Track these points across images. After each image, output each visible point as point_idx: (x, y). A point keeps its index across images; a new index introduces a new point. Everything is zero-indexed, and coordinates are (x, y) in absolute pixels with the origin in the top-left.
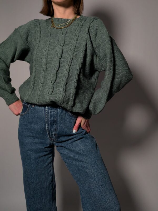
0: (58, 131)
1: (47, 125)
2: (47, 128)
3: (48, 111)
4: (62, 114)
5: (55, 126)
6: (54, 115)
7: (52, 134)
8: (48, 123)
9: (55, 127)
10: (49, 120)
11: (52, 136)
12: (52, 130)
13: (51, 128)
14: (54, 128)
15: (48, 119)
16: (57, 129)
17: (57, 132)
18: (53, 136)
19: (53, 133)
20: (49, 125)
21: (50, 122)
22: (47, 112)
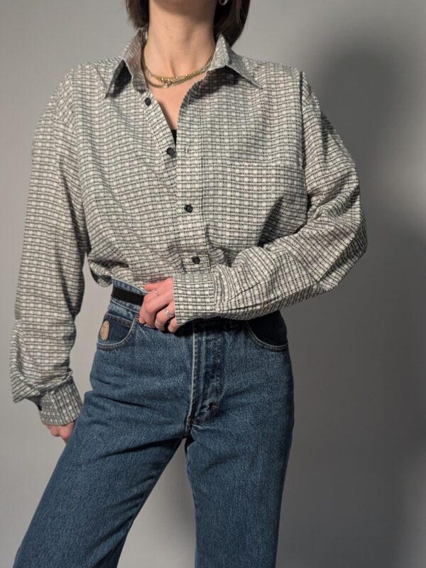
0: (223, 394)
1: (194, 381)
2: (194, 388)
3: (200, 338)
4: (236, 346)
5: (218, 380)
6: (216, 349)
7: (204, 404)
8: (197, 374)
9: (215, 384)
10: (203, 364)
11: (202, 411)
12: (207, 394)
13: (204, 389)
14: (213, 385)
15: (199, 363)
16: (222, 388)
17: (221, 397)
18: (205, 410)
19: (207, 403)
20: (202, 379)
21: (204, 371)
22: (196, 342)
